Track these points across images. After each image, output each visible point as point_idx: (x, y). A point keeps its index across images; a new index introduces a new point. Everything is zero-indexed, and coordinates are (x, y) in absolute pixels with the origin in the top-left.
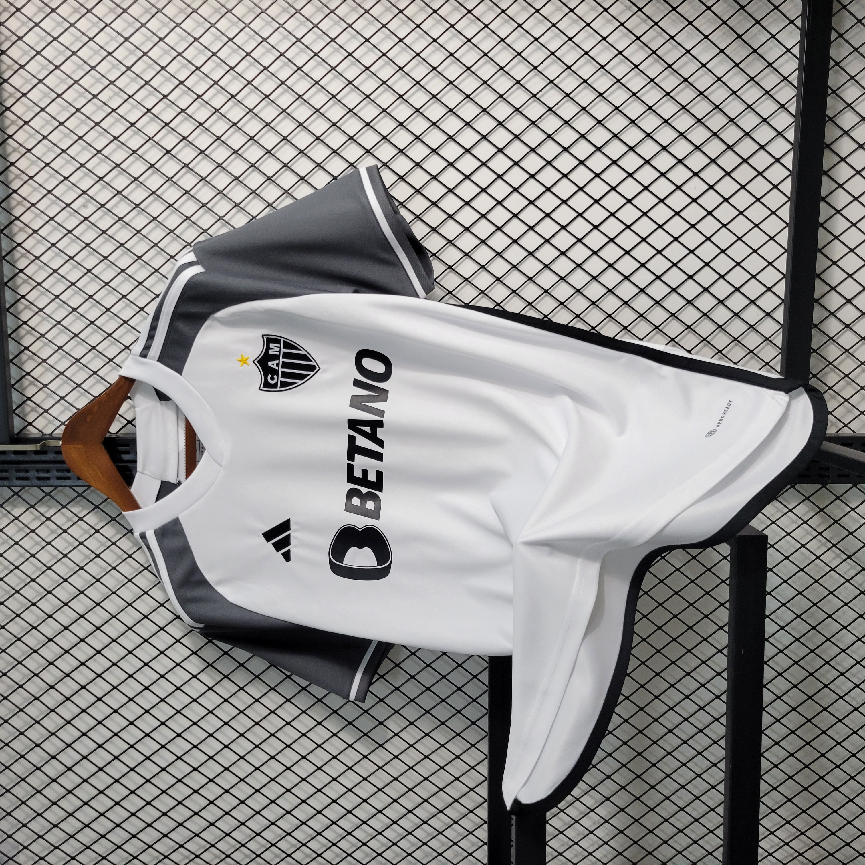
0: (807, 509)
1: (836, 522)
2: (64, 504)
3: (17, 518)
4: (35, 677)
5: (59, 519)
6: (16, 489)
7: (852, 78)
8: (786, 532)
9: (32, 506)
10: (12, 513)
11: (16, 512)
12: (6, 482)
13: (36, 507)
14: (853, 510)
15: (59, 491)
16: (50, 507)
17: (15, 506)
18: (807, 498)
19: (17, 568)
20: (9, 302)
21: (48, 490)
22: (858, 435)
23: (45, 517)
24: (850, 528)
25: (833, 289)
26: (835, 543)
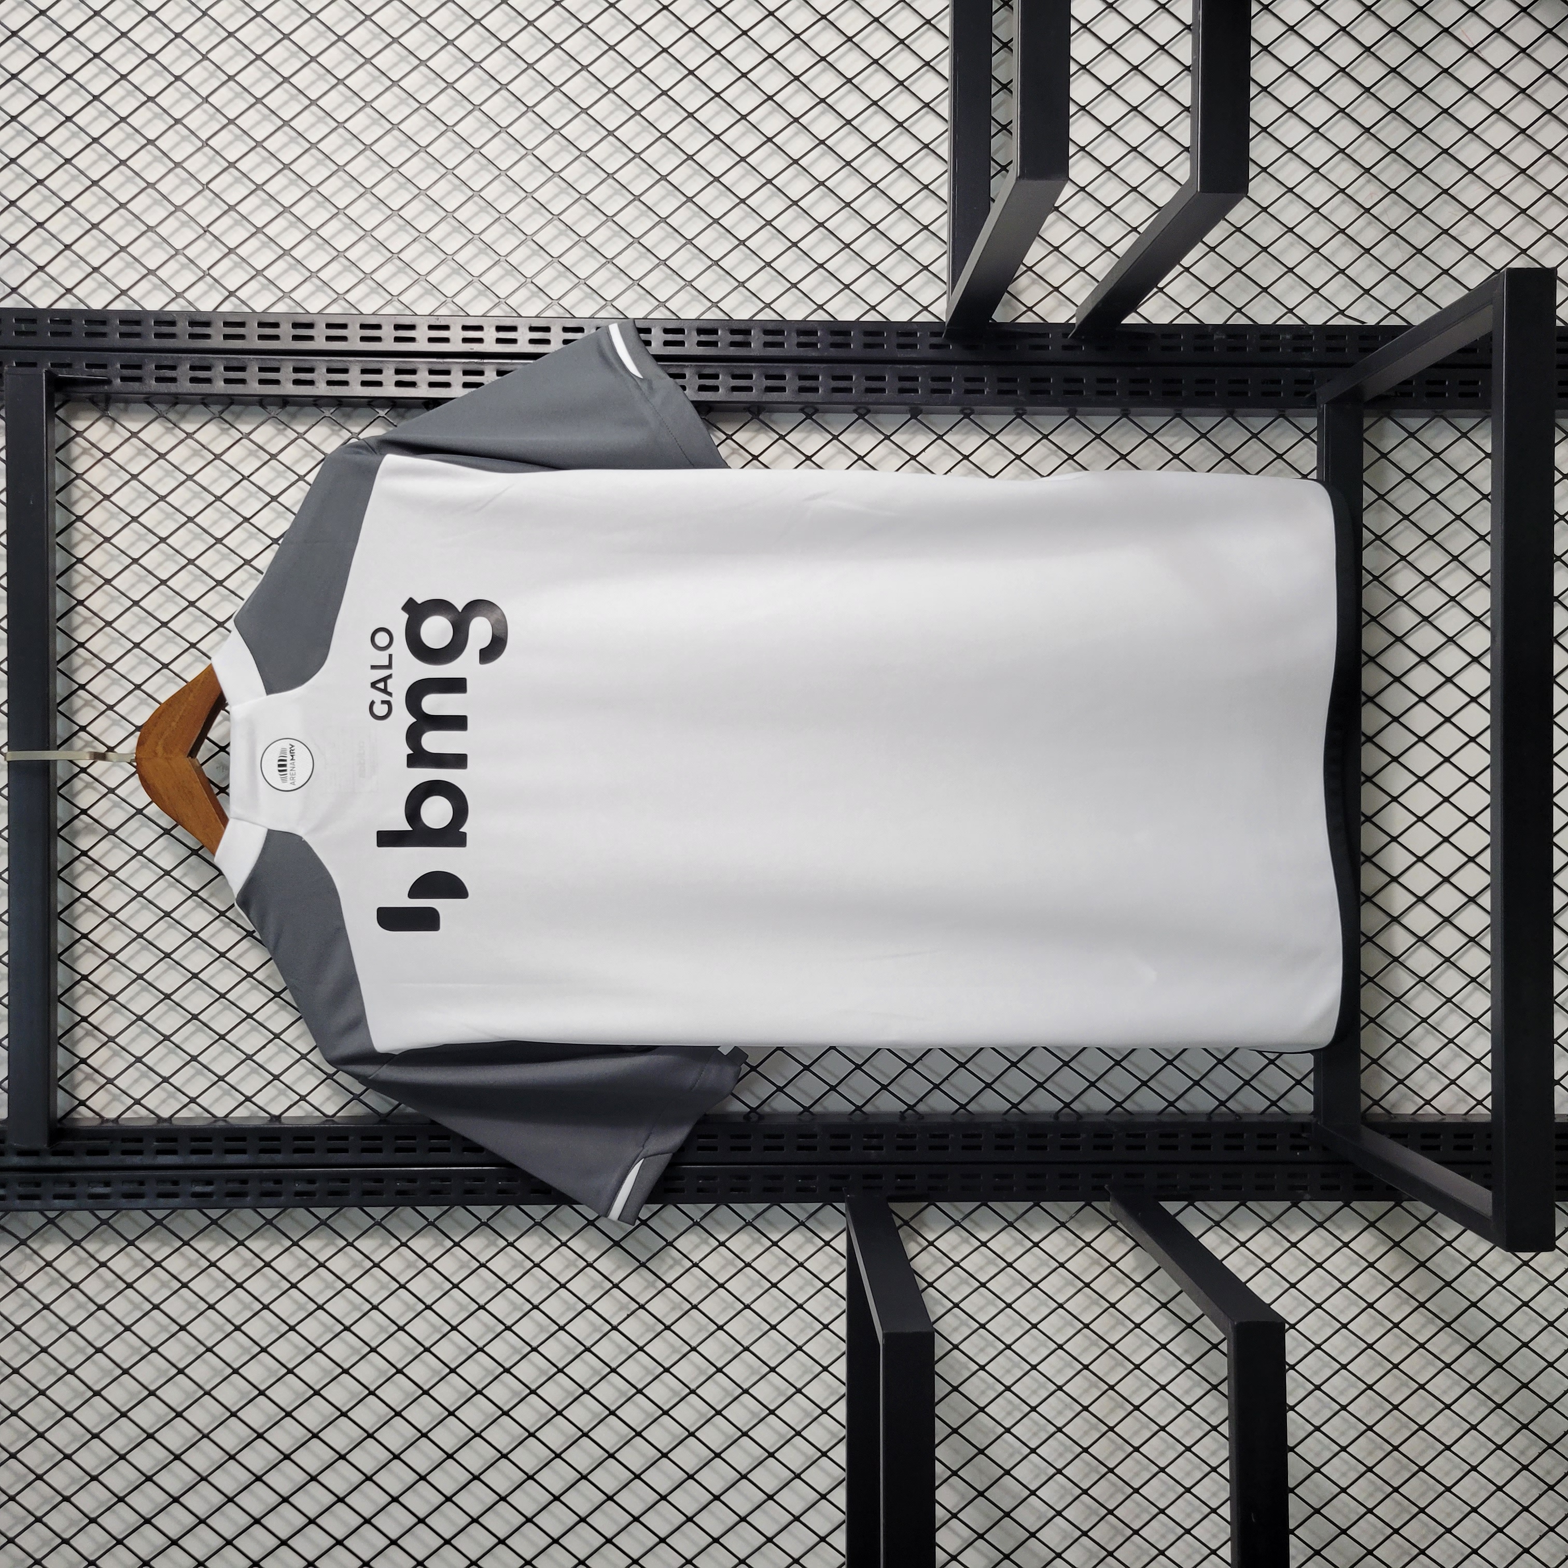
0: (1373, 1241)
1: (1422, 1264)
2: (131, 1238)
3: (49, 1264)
4: (64, 1545)
5: (120, 1264)
6: (52, 1215)
7: (1403, 558)
8: (1340, 1281)
9: (77, 1243)
10: (42, 1253)
11: (49, 1252)
12: (37, 1203)
13: (83, 1244)
14: (1449, 1243)
15: (122, 1216)
16: (106, 1243)
17: (47, 1242)
18: (1372, 1224)
19: (44, 1350)
20: (62, 903)
21: (104, 1214)
22: (1448, 1120)
23: (97, 1261)
24: (1446, 1272)
25: (1394, 879)
26: (1422, 1300)
